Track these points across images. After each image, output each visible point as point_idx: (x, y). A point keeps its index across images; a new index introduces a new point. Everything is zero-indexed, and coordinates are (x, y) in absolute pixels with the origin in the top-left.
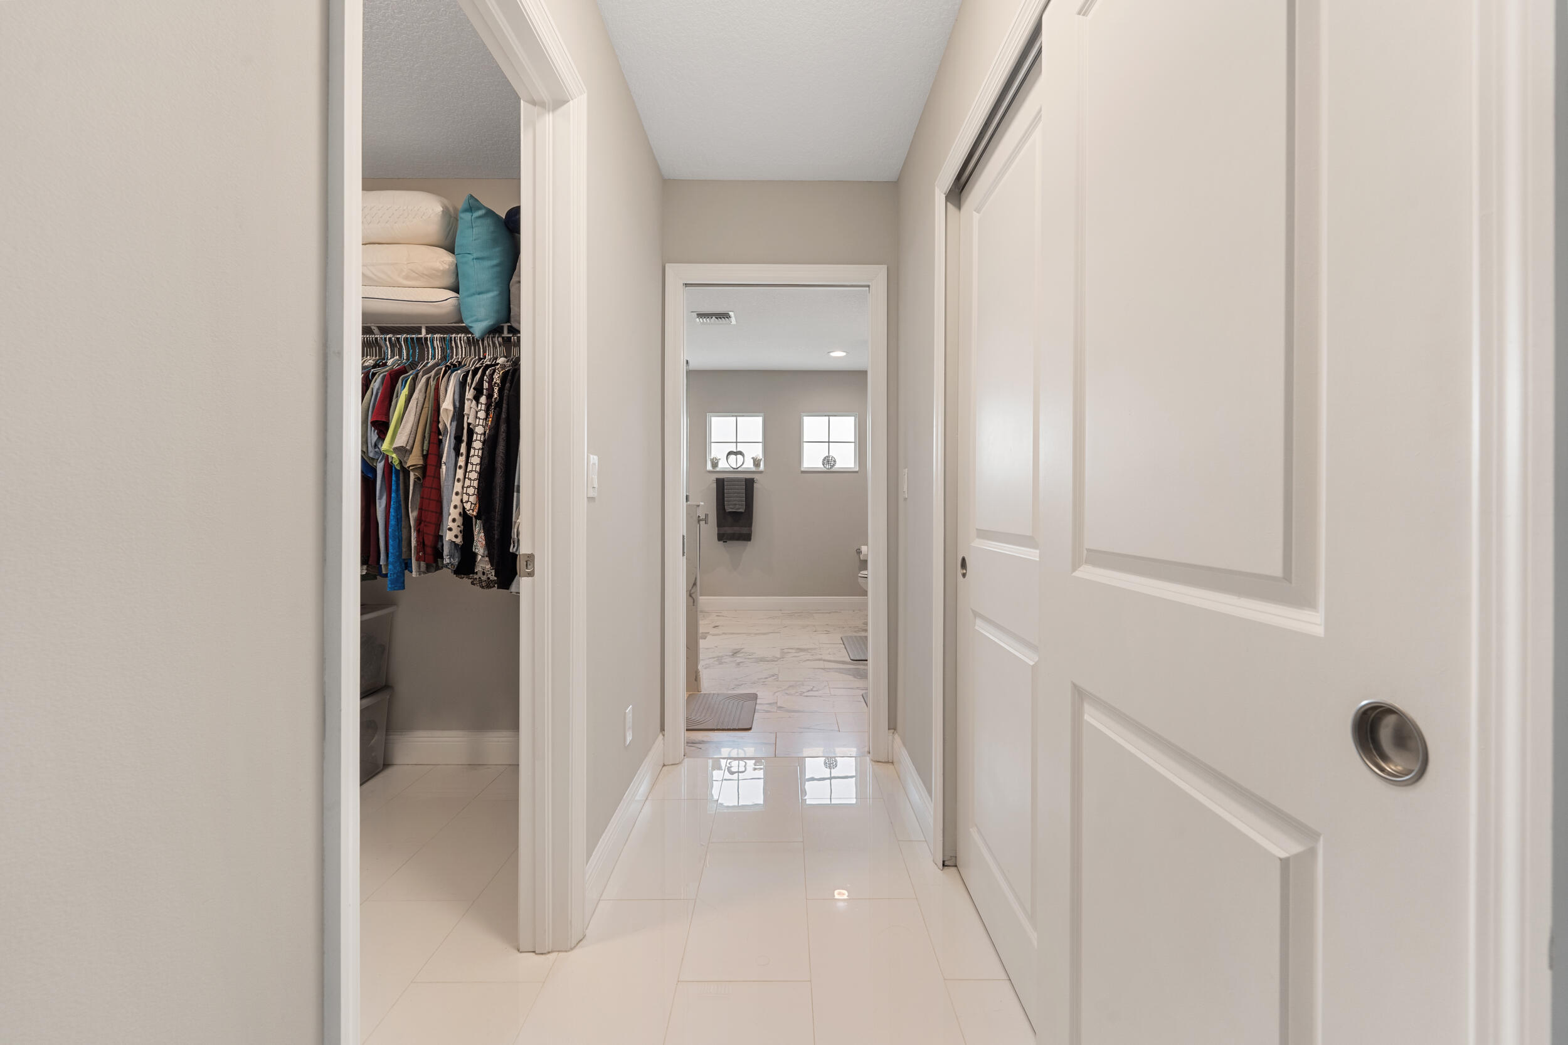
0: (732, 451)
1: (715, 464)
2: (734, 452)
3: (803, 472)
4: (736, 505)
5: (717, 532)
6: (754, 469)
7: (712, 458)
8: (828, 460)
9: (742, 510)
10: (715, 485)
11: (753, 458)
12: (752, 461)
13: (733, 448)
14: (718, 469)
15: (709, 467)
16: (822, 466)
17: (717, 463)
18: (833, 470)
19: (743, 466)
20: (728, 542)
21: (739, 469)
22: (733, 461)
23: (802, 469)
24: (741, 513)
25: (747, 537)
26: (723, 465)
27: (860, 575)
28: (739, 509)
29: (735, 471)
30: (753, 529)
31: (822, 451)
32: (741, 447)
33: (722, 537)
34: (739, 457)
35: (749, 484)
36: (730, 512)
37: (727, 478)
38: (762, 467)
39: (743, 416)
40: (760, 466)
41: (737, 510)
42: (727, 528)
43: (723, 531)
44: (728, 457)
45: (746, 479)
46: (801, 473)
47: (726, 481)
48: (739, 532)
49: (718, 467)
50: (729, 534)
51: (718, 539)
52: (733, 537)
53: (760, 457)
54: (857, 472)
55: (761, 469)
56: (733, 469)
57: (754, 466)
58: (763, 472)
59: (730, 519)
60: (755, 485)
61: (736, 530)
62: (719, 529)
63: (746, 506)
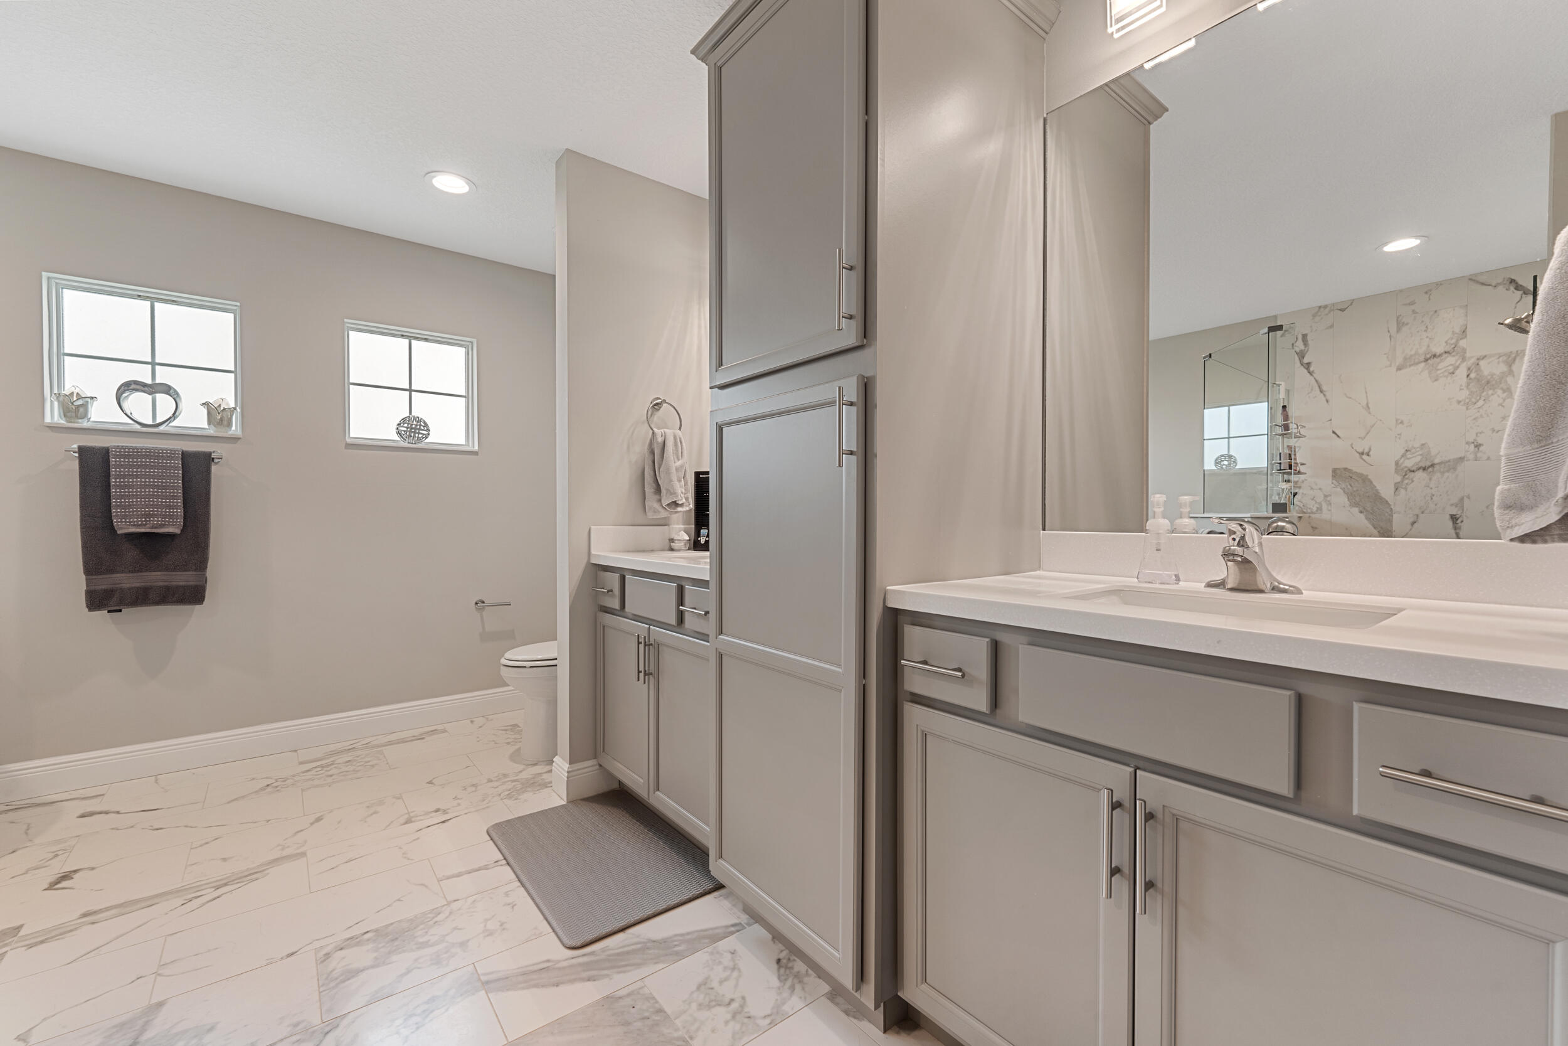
0: (136, 382)
1: (75, 408)
2: (144, 385)
3: (349, 446)
4: (150, 516)
5: (84, 587)
6: (211, 431)
7: (67, 392)
8: (413, 427)
9: (171, 529)
10: (76, 465)
11: (206, 404)
12: (205, 411)
13: (143, 374)
14: (84, 423)
15: (53, 414)
16: (398, 437)
17: (85, 406)
18: (425, 445)
19: (174, 423)
20: (126, 609)
21: (162, 428)
22: (139, 406)
23: (348, 440)
24: (172, 536)
25: (195, 595)
26: (103, 414)
27: (503, 661)
28: (162, 526)
29: (151, 430)
30: (210, 572)
31: (396, 408)
32: (164, 376)
33: (97, 600)
35: (195, 466)
36: (129, 535)
37: (120, 448)
38: (235, 429)
39: (174, 302)
40: (229, 425)
41: (155, 528)
42: (123, 575)
43: (105, 582)
44: (124, 395)
45: (185, 455)
46: (346, 448)
47: (116, 456)
48: (161, 584)
49: (86, 420)
50: (129, 589)
51: (87, 606)
52: (143, 598)
53: (228, 404)
54: (475, 453)
55: (231, 432)
56: (138, 427)
57: (209, 424)
58: (239, 438)
59: (131, 553)
60: (214, 468)
61: (156, 578)
62: (91, 577)
63: (185, 518)
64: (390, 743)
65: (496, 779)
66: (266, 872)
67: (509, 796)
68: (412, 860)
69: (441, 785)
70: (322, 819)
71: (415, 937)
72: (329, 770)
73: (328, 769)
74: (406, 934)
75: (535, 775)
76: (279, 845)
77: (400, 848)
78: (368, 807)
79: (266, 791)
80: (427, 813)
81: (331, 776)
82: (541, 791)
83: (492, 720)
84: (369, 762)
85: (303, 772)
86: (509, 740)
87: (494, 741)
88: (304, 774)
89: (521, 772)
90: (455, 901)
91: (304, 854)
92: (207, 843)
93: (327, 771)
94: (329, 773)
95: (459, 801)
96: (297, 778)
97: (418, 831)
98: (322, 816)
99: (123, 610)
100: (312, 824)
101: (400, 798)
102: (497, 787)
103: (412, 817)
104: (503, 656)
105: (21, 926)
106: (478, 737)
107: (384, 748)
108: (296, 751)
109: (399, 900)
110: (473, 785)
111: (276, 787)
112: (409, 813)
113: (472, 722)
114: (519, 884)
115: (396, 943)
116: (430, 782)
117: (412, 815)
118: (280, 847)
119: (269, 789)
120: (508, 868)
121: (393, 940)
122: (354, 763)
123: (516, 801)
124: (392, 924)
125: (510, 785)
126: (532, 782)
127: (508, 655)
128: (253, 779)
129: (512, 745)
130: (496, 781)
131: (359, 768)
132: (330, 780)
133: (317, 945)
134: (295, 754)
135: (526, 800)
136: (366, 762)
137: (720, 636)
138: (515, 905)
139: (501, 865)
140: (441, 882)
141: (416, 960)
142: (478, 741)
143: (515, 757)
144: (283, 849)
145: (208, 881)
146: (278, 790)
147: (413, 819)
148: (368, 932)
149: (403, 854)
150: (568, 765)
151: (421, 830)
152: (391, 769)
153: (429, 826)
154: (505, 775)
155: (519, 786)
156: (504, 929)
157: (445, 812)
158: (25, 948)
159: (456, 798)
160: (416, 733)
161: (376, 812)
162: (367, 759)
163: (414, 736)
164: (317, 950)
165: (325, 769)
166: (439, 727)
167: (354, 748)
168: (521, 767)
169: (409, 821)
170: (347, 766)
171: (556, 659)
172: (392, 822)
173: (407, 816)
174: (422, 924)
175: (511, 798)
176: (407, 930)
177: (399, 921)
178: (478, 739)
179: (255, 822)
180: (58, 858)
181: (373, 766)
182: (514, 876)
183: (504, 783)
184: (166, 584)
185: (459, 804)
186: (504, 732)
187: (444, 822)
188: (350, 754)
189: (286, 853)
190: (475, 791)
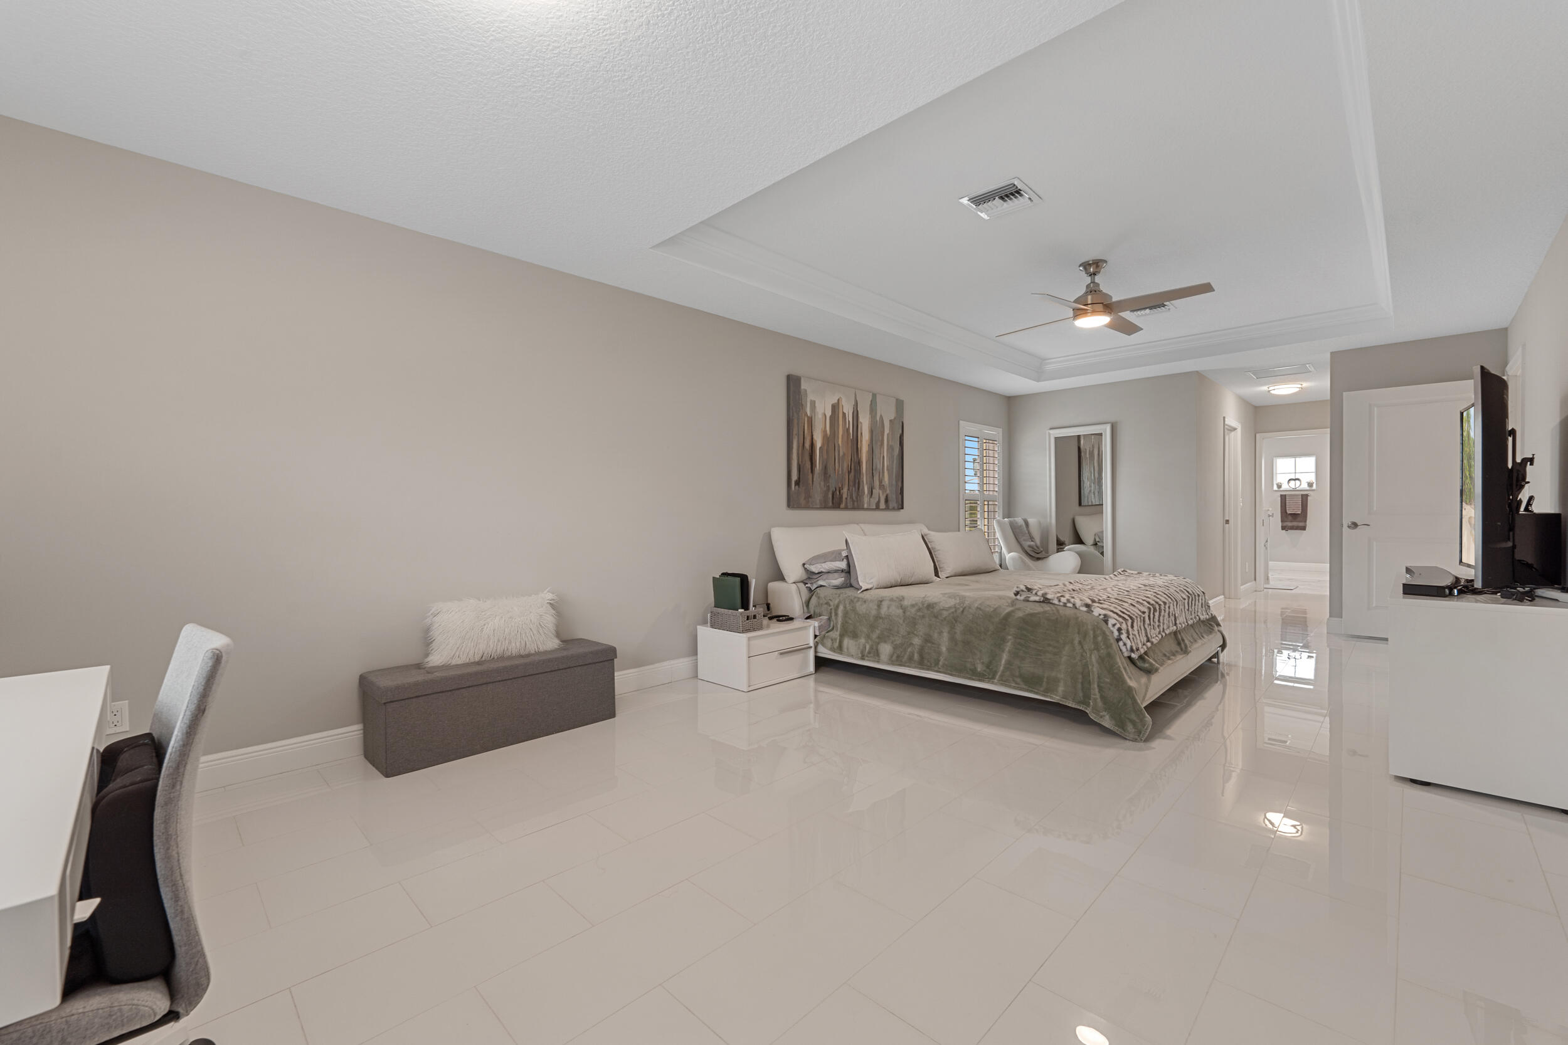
1: (1279, 486)
2: (1294, 479)
5: (1281, 524)
7: (1277, 483)
9: (1299, 512)
10: (1280, 499)
12: (1307, 484)
13: (1292, 477)
14: (1281, 489)
15: (1275, 488)
17: (1281, 485)
20: (1289, 531)
22: (1293, 484)
24: (1299, 514)
26: (1285, 487)
28: (1297, 512)
29: (1294, 490)
33: (1283, 528)
34: (1297, 481)
35: (1305, 498)
36: (1290, 514)
37: (1288, 494)
38: (1314, 487)
41: (1295, 512)
42: (1289, 523)
43: (1285, 524)
44: (1289, 482)
45: (1302, 495)
50: (1289, 526)
51: (1281, 529)
52: (1292, 528)
53: (1312, 481)
56: (1292, 489)
57: (1308, 486)
58: (1315, 489)
59: (1290, 518)
60: (1309, 497)
61: (1295, 524)
63: (1302, 510)
184: (1298, 525)
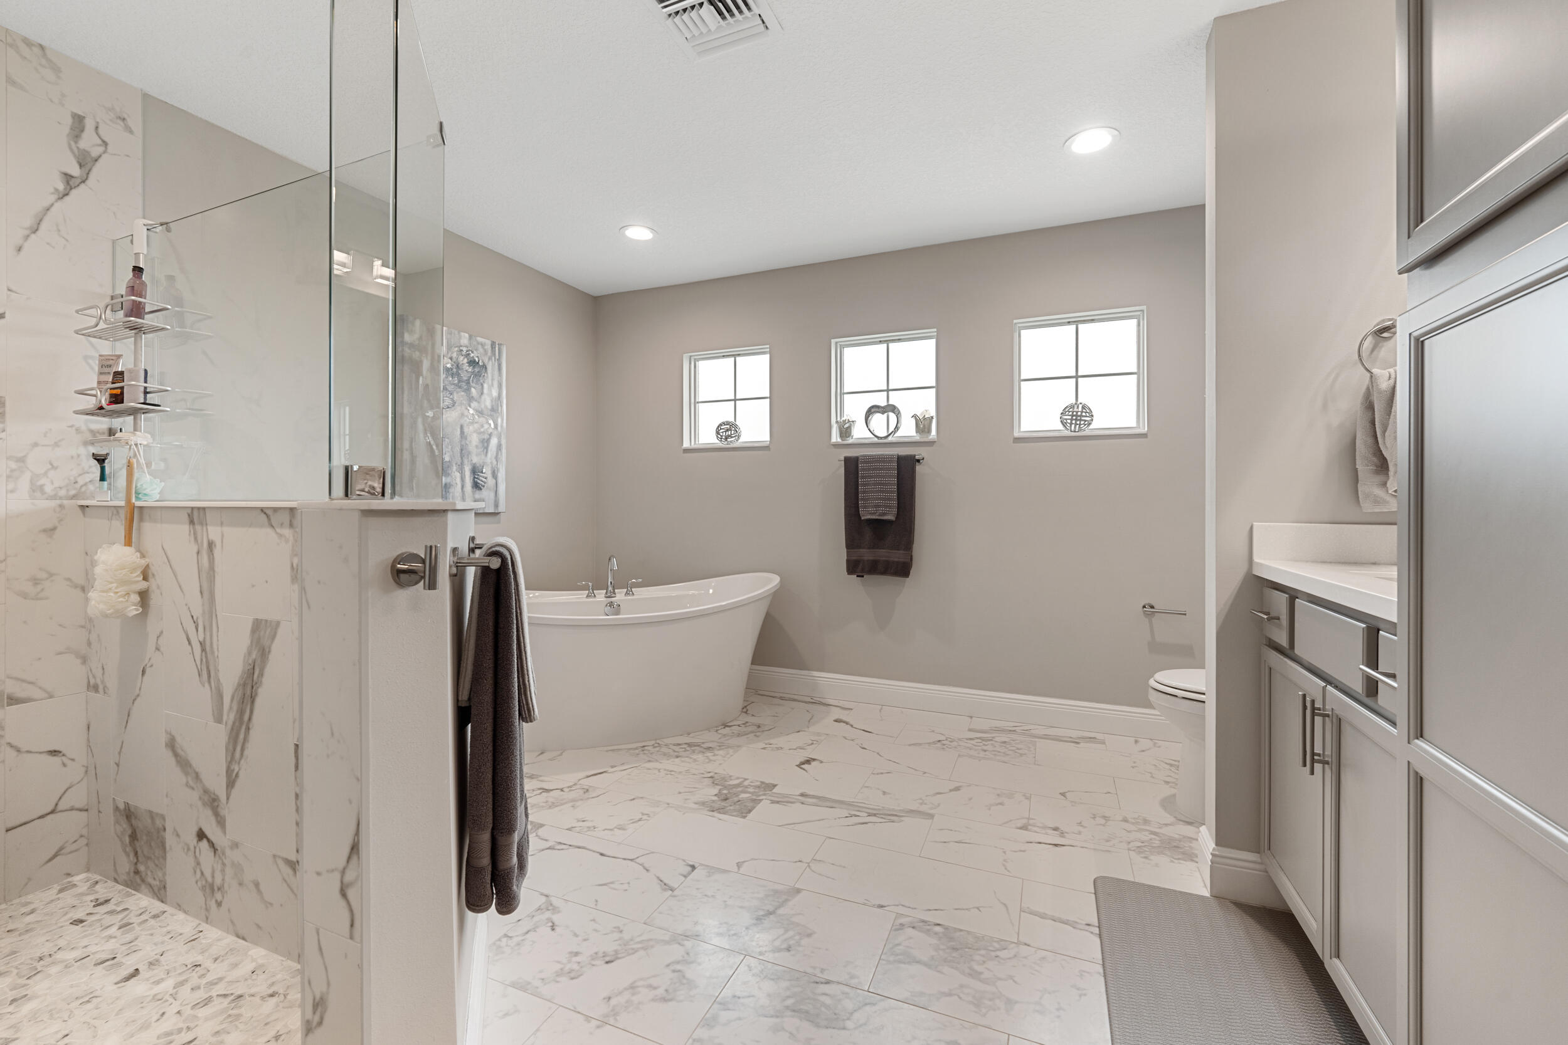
0: (875, 406)
1: (845, 432)
2: (880, 407)
3: (1018, 440)
4: (879, 506)
5: (845, 558)
6: (918, 438)
7: (842, 420)
8: (1077, 415)
9: (890, 517)
10: (842, 471)
11: (915, 416)
13: (880, 400)
15: (835, 438)
16: (1061, 427)
17: (849, 427)
18: (1087, 432)
20: (868, 576)
22: (879, 424)
23: (1016, 434)
24: (890, 522)
25: (904, 569)
26: (859, 432)
27: (1152, 683)
28: (884, 514)
29: (882, 442)
30: (914, 553)
31: (1063, 395)
34: (890, 415)
35: (907, 466)
36: (869, 521)
37: (865, 456)
38: (932, 433)
39: (901, 339)
40: (929, 431)
41: (881, 516)
42: (864, 550)
43: (857, 554)
44: (870, 418)
45: (900, 458)
46: (1014, 442)
47: (862, 463)
48: (884, 558)
49: (850, 438)
50: (868, 561)
51: (847, 571)
52: (876, 568)
53: (929, 414)
54: (1144, 436)
55: (931, 437)
56: (876, 439)
57: (917, 432)
58: (935, 442)
59: (868, 534)
60: (918, 468)
61: (882, 554)
62: (849, 550)
63: (898, 508)
64: (1046, 737)
65: (1133, 821)
66: (902, 819)
67: (1139, 850)
68: (1008, 871)
69: (1072, 802)
70: (959, 790)
71: (973, 960)
72: (986, 745)
73: (986, 743)
74: (967, 950)
75: (1184, 837)
76: (921, 799)
77: (1005, 852)
78: (998, 795)
79: (936, 745)
80: (1045, 827)
81: (985, 751)
82: (1182, 862)
83: (1159, 747)
84: (1020, 749)
85: (967, 739)
86: (1168, 779)
87: (1151, 773)
88: (967, 741)
89: (1166, 825)
90: (1026, 944)
91: (931, 816)
92: (882, 773)
93: (984, 745)
94: (985, 748)
95: (1081, 829)
96: (961, 743)
97: (1028, 842)
98: (960, 787)
99: (865, 576)
100: (951, 791)
101: (1028, 798)
102: (1129, 832)
103: (1030, 825)
104: (1153, 676)
105: (775, 786)
106: (1135, 762)
107: (1037, 740)
108: (971, 717)
109: (978, 908)
110: (1104, 817)
111: (944, 745)
112: (1029, 819)
113: (1136, 742)
114: (1101, 971)
115: (954, 954)
116: (1063, 794)
117: (1031, 822)
118: (921, 801)
119: (939, 745)
120: (1098, 940)
121: (955, 949)
122: (1008, 746)
123: (1144, 860)
124: (961, 930)
125: (1145, 836)
126: (1175, 844)
127: (1159, 676)
128: (933, 731)
129: (1171, 787)
130: (1133, 824)
131: (1010, 752)
132: (982, 754)
133: (901, 910)
134: (969, 719)
135: (1157, 865)
136: (1018, 749)
137: (1416, 741)
138: (1085, 995)
139: (1092, 933)
140: (1022, 913)
141: (962, 986)
142: (1133, 767)
143: (1168, 803)
144: (921, 804)
145: (867, 806)
146: (943, 748)
147: (1030, 827)
148: (939, 925)
149: (1005, 861)
150: (1214, 846)
151: (1031, 842)
152: (1035, 764)
153: (1040, 843)
154: (1146, 822)
155: (1157, 843)
156: (1059, 1017)
157: (1062, 834)
158: (770, 802)
159: (1080, 824)
160: (1075, 734)
161: (1001, 804)
162: (1019, 746)
163: (1071, 738)
164: (899, 915)
165: (984, 742)
166: (1099, 736)
167: (1014, 731)
168: (1170, 819)
169: (1024, 828)
170: (1001, 746)
171: (1204, 694)
172: (1011, 821)
173: (1025, 821)
174: (984, 949)
175: (1140, 853)
176: (970, 946)
177: (969, 932)
178: (1134, 765)
179: (916, 770)
180: (813, 745)
181: (1021, 755)
182: (1100, 956)
183: (1140, 830)
184: (887, 559)
185: (1080, 833)
186: (1168, 767)
187: (1056, 845)
188: (1009, 735)
189: (923, 808)
190: (1104, 825)
